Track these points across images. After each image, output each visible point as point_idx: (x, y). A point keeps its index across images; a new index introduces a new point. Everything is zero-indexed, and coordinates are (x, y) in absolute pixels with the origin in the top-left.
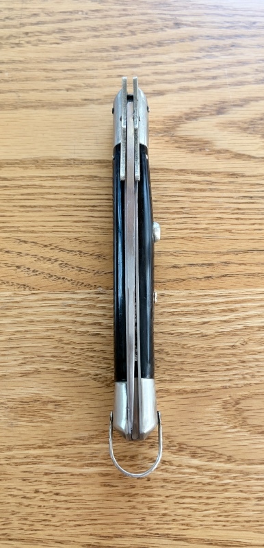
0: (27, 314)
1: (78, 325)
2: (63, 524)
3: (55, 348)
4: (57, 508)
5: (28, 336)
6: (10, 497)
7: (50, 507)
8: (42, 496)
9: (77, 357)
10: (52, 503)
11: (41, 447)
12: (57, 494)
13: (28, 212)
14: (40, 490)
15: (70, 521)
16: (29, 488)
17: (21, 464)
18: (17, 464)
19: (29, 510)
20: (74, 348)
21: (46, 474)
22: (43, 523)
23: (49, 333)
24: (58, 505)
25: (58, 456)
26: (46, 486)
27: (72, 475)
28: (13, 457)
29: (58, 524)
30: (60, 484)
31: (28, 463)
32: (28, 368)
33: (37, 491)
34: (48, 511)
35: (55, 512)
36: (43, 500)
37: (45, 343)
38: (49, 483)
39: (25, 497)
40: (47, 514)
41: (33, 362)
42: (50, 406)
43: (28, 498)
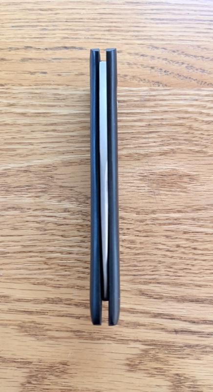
0: (162, 106)
1: (204, 115)
2: (201, 272)
3: (187, 133)
4: (196, 260)
5: (164, 123)
6: (156, 250)
7: (190, 259)
8: (183, 250)
9: (205, 141)
10: (191, 256)
11: (179, 212)
12: (195, 249)
13: (157, 23)
14: (181, 245)
15: (206, 270)
16: (171, 243)
17: (164, 224)
18: (160, 224)
19: (173, 261)
20: (202, 134)
21: (185, 233)
22: (185, 271)
23: (181, 121)
24: (196, 257)
25: (194, 219)
26: (185, 242)
27: (206, 234)
28: (157, 219)
29: (197, 272)
30: (197, 241)
31: (170, 224)
32: (166, 148)
33: (178, 246)
34: (188, 262)
35: (195, 262)
36: (184, 253)
37: (179, 129)
38: (187, 240)
39: (168, 251)
40: (188, 264)
41: (169, 144)
42: (186, 179)
43: (171, 251)
